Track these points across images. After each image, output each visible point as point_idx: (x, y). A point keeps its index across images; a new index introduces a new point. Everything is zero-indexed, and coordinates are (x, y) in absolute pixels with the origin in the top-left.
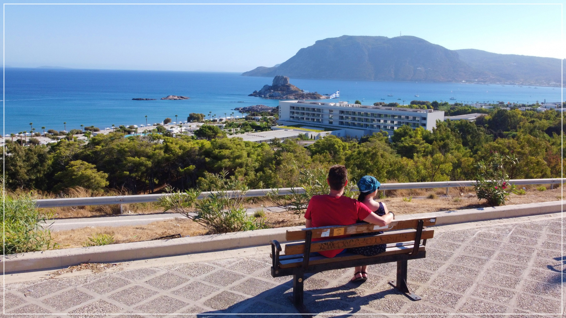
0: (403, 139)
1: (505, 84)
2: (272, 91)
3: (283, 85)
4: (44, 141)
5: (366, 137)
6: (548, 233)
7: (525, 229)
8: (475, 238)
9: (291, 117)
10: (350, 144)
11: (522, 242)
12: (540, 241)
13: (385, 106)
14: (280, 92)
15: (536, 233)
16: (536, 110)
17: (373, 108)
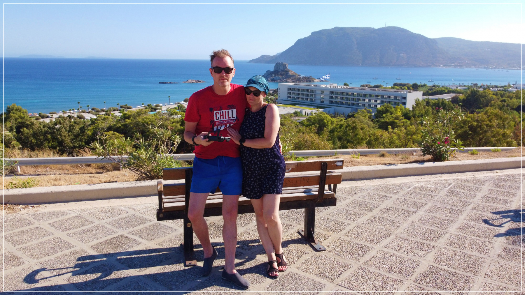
0: (384, 115)
1: (479, 68)
2: (273, 75)
3: (283, 71)
4: (88, 116)
5: (352, 114)
6: (490, 188)
7: (466, 184)
8: (410, 191)
9: (288, 97)
10: (338, 119)
11: (460, 195)
12: (479, 195)
13: (371, 87)
14: (280, 76)
15: (477, 187)
16: (507, 90)
17: (359, 89)
